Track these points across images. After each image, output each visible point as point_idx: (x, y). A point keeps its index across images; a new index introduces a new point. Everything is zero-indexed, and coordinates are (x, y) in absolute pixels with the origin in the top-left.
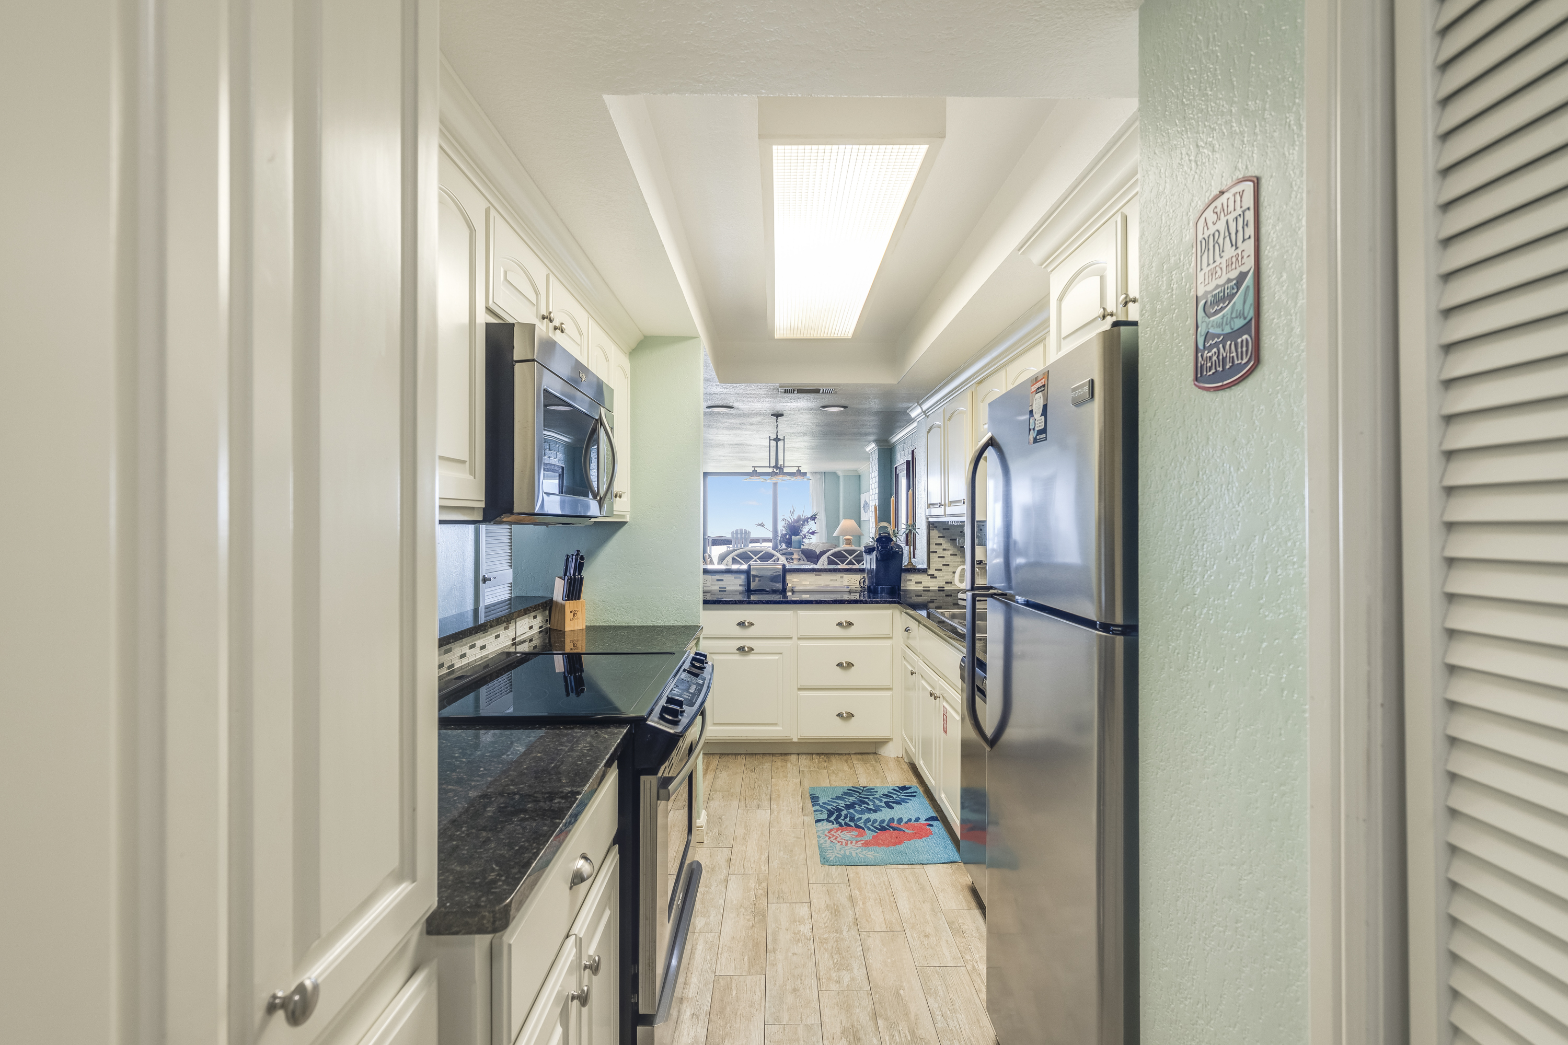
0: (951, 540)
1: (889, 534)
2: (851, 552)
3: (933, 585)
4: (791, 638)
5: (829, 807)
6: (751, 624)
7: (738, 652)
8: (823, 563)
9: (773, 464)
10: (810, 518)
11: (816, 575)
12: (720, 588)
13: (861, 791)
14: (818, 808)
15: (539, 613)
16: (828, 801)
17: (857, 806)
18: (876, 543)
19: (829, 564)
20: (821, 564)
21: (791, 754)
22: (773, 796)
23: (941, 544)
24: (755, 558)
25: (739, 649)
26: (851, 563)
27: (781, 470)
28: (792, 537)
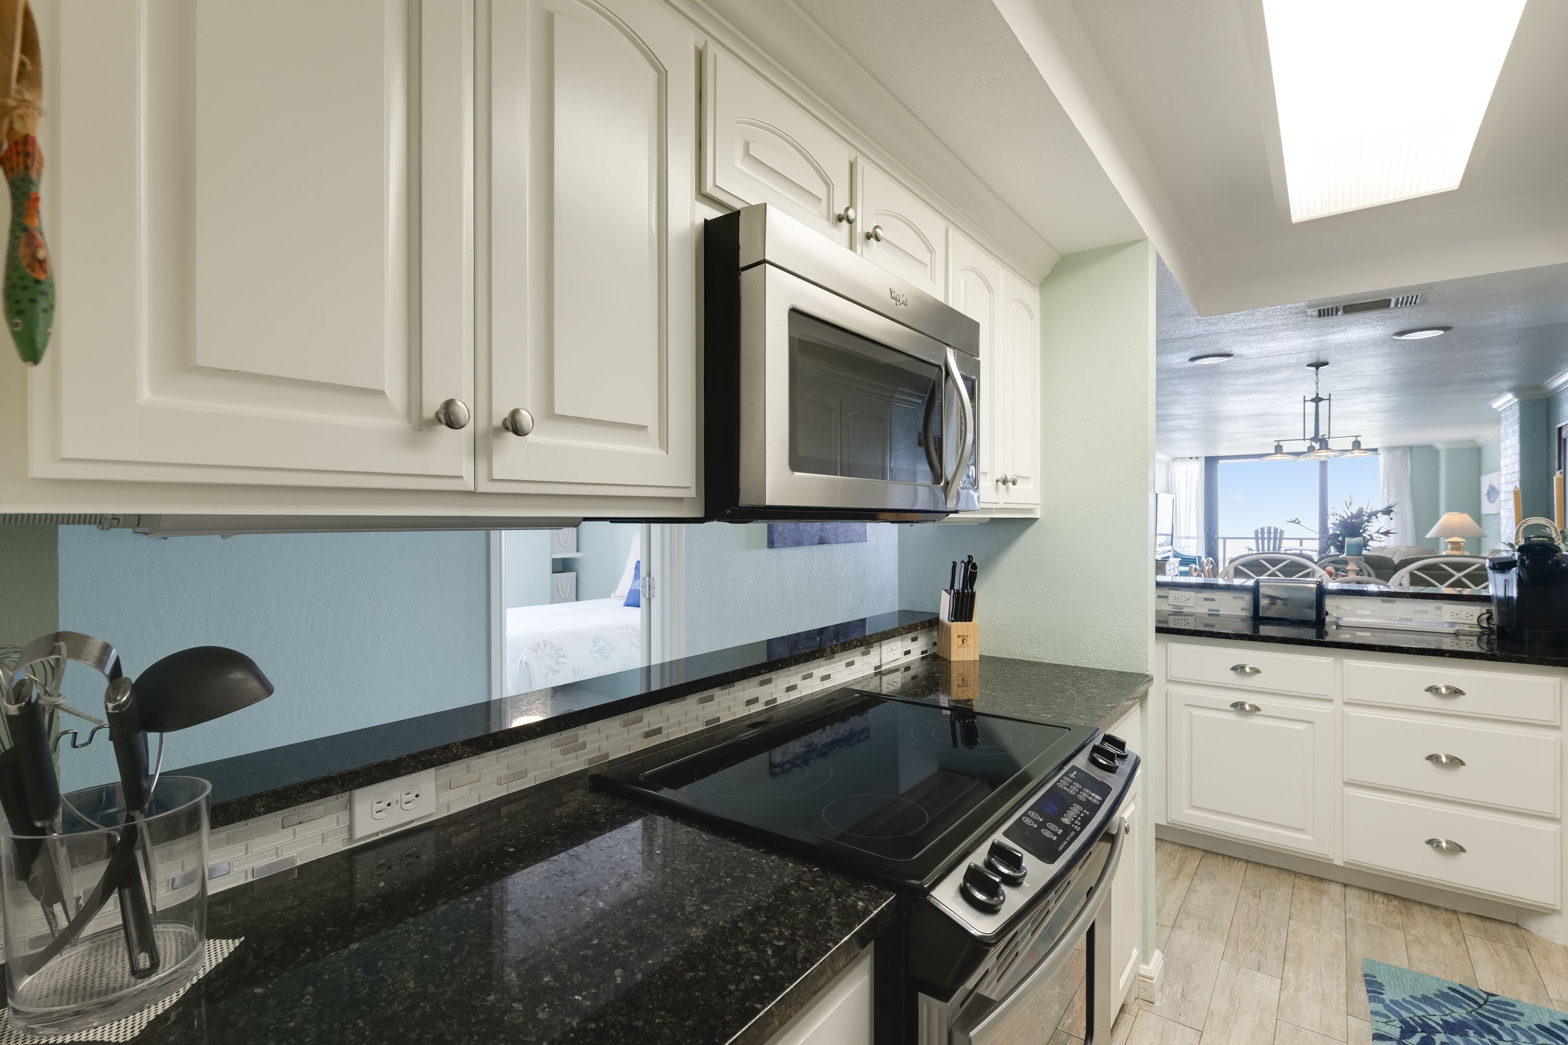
1: (1552, 539)
2: (1459, 567)
4: (1331, 701)
5: (1405, 1015)
6: (1256, 671)
7: (1232, 709)
8: (1400, 581)
9: (1310, 434)
10: (1381, 511)
11: (1383, 601)
12: (1209, 610)
13: (1481, 1002)
14: (1379, 1007)
15: (922, 634)
16: (1404, 1000)
17: (1471, 1032)
18: (1517, 554)
19: (1412, 584)
20: (1397, 583)
21: (1330, 881)
22: (1290, 955)
24: (1272, 569)
25: (1234, 705)
26: (1458, 584)
27: (1324, 442)
28: (1347, 539)
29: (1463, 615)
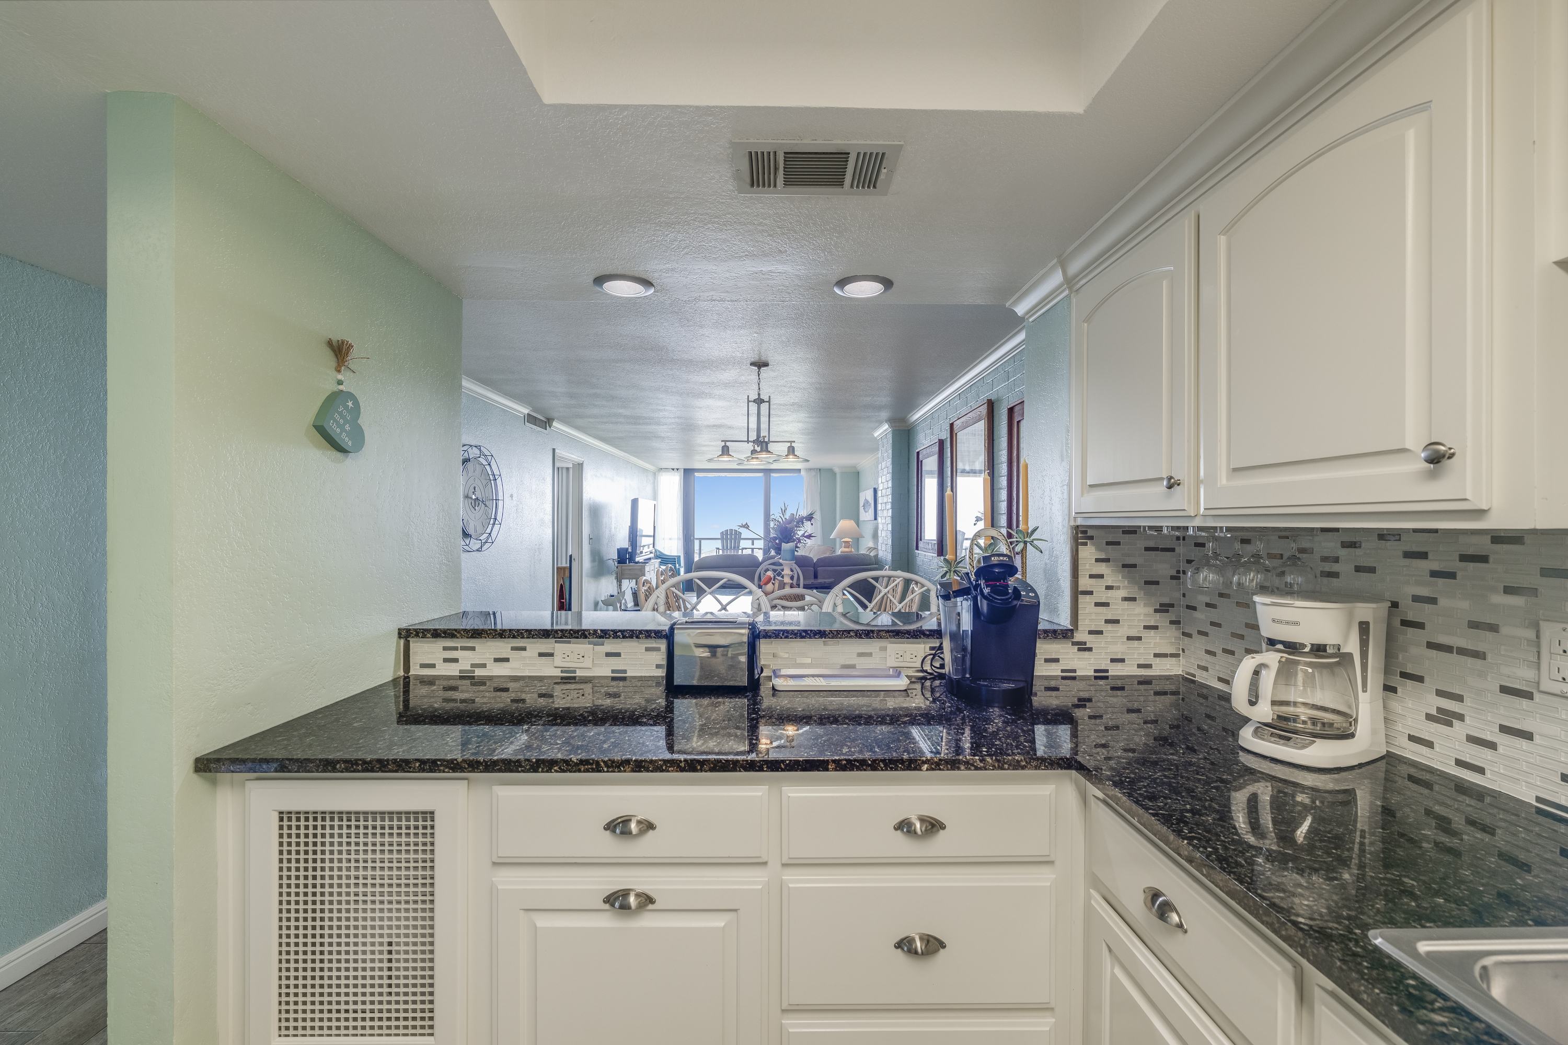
0: (1124, 566)
3: (1084, 666)
4: (763, 863)
6: (647, 826)
7: (607, 906)
9: (753, 436)
10: (805, 517)
12: (613, 671)
23: (1101, 576)
24: (709, 590)
25: (610, 900)
27: (764, 444)
28: (783, 544)
29: (907, 657)
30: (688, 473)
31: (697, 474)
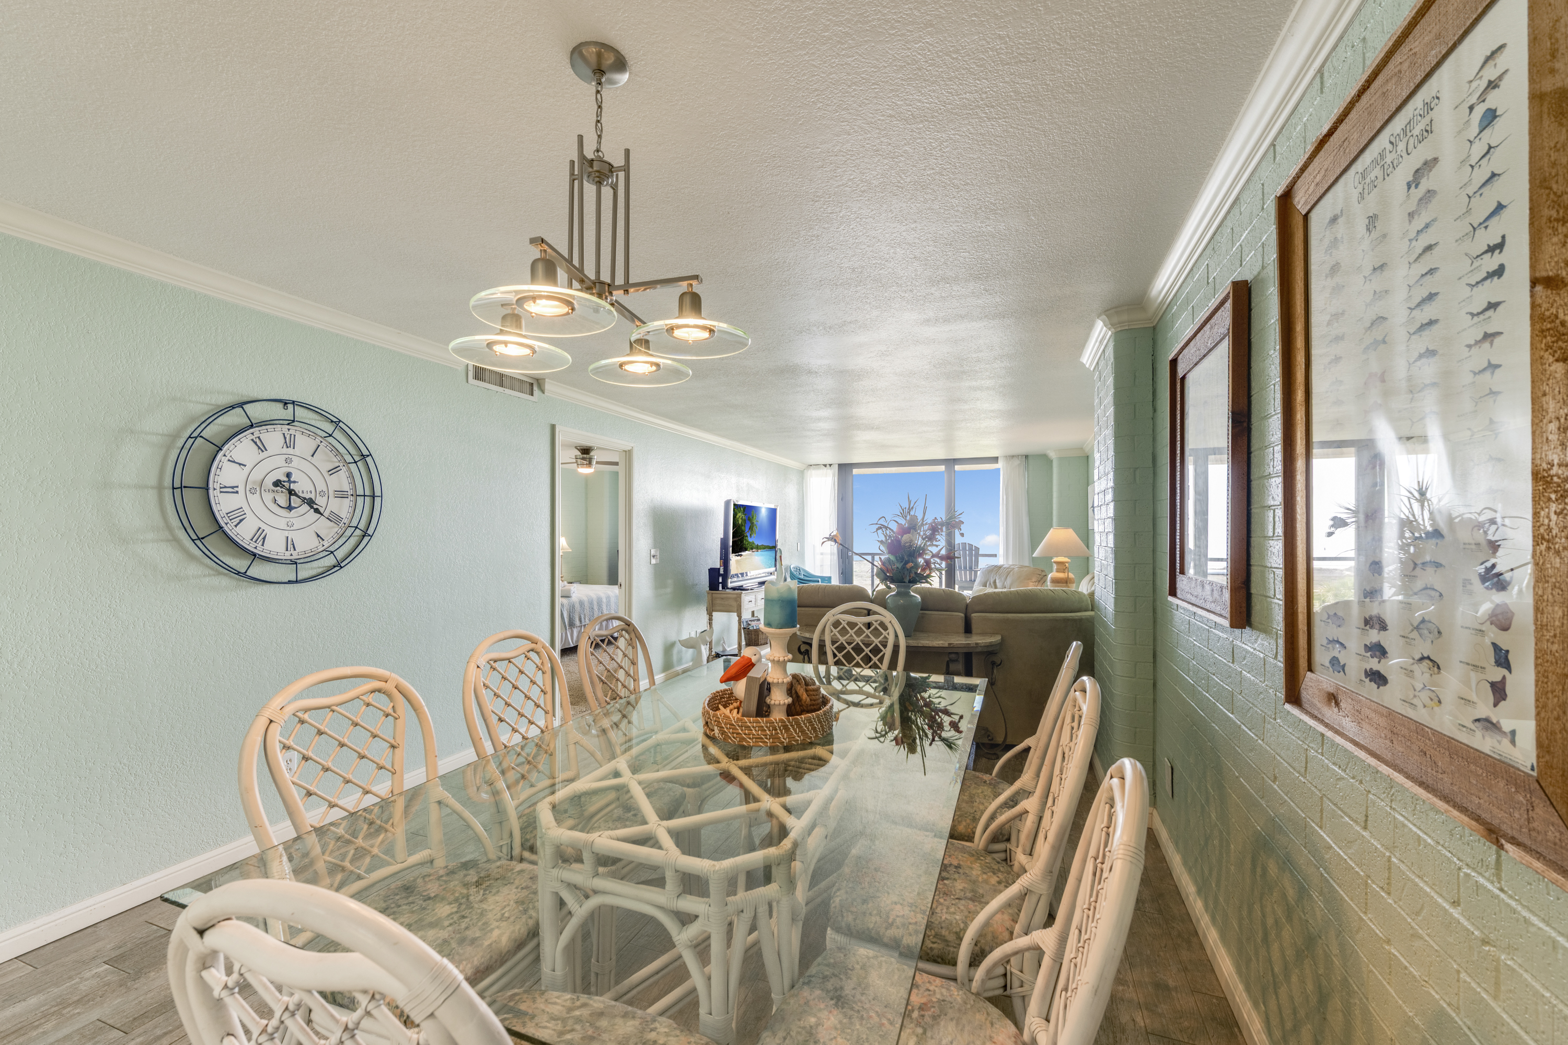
30: (844, 469)
31: (855, 471)
